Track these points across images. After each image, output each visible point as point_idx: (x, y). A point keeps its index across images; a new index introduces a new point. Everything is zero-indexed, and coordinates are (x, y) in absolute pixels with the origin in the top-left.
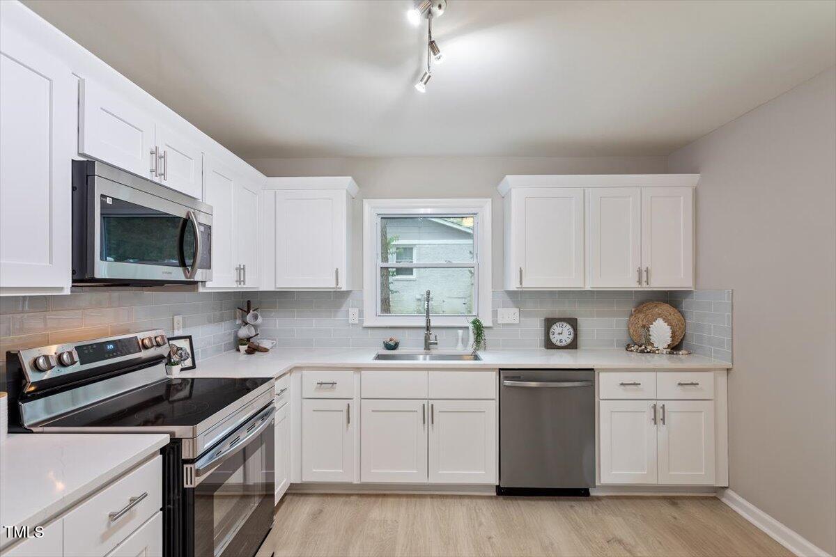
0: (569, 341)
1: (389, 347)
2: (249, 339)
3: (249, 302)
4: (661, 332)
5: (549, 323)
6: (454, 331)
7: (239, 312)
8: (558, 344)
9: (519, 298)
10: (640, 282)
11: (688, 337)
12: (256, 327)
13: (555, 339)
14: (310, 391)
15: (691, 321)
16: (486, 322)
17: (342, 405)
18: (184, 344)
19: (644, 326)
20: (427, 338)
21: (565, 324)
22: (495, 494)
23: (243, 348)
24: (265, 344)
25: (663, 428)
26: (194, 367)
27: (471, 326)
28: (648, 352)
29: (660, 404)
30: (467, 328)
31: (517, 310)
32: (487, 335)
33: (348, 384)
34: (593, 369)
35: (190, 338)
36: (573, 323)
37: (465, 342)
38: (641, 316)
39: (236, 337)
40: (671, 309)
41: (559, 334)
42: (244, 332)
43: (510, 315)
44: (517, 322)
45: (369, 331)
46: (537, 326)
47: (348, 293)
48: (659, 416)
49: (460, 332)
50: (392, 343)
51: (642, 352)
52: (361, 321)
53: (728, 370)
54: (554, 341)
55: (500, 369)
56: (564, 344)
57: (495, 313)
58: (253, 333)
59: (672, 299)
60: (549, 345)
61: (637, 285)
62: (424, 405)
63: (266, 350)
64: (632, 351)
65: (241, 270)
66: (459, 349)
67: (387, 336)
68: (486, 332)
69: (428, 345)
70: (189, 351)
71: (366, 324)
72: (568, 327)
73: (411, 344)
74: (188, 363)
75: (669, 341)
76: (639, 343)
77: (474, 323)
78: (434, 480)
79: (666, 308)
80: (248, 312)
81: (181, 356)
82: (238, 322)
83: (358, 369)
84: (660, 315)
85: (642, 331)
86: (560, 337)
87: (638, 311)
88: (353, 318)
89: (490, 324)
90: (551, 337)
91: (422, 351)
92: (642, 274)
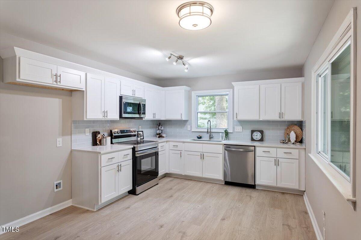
0: (260, 138)
1: (198, 138)
2: (159, 134)
3: (160, 123)
5: (253, 132)
6: (218, 134)
7: (157, 126)
8: (256, 139)
9: (243, 123)
12: (161, 130)
13: (255, 138)
18: (141, 133)
19: (288, 134)
20: (210, 135)
21: (258, 132)
22: (224, 184)
24: (164, 135)
25: (278, 167)
26: (143, 139)
27: (224, 132)
29: (277, 159)
31: (241, 127)
32: (230, 135)
34: (255, 146)
36: (262, 132)
37: (222, 137)
38: (288, 130)
39: (156, 133)
40: (298, 128)
42: (158, 132)
43: (239, 128)
44: (241, 131)
45: (194, 133)
46: (249, 133)
47: (186, 121)
48: (277, 163)
49: (221, 134)
50: (199, 137)
51: (283, 143)
52: (191, 130)
54: (254, 138)
55: (224, 144)
56: (258, 139)
57: (234, 128)
58: (161, 132)
60: (253, 140)
61: (279, 118)
63: (164, 137)
64: (281, 142)
65: (154, 114)
67: (198, 135)
68: (230, 134)
69: (211, 137)
70: (142, 135)
71: (193, 130)
72: (260, 133)
73: (206, 137)
75: (295, 139)
79: (296, 127)
80: (160, 126)
82: (157, 129)
83: (184, 142)
84: (294, 130)
86: (256, 137)
87: (288, 128)
88: (189, 129)
89: (231, 131)
90: (253, 137)
91: (208, 139)
92: (281, 114)
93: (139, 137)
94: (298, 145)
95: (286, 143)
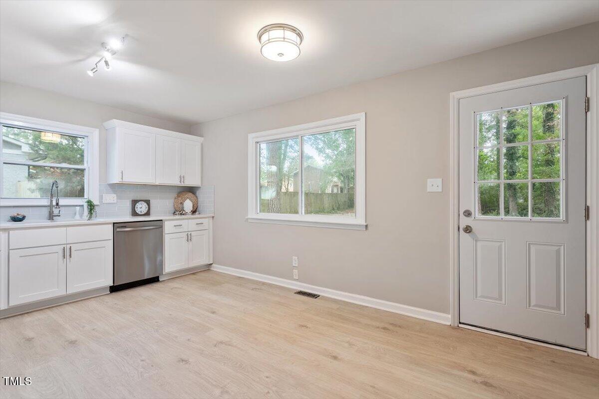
0: (145, 212)
4: (188, 205)
5: (134, 202)
6: (74, 208)
8: (140, 213)
9: (118, 188)
10: (180, 182)
11: (199, 207)
13: (138, 211)
15: (200, 200)
16: (96, 202)
19: (181, 203)
20: (51, 213)
21: (143, 203)
22: (109, 293)
25: (190, 243)
27: (86, 205)
29: (189, 233)
30: (84, 205)
31: (115, 195)
32: (97, 210)
34: (162, 220)
36: (148, 202)
37: (81, 215)
38: (180, 198)
40: (192, 195)
41: (140, 208)
43: (111, 198)
44: (115, 201)
46: (128, 205)
48: (189, 238)
49: (78, 208)
53: (213, 217)
55: (114, 223)
56: (143, 213)
57: (101, 197)
59: (192, 190)
60: (135, 214)
61: (179, 183)
62: (64, 248)
66: (77, 220)
68: (95, 208)
69: (52, 217)
72: (145, 204)
76: (179, 211)
77: (88, 202)
79: (190, 195)
83: (6, 230)
84: (189, 198)
85: (181, 205)
86: (141, 210)
87: (179, 196)
89: (98, 203)
90: (135, 210)
92: (182, 178)
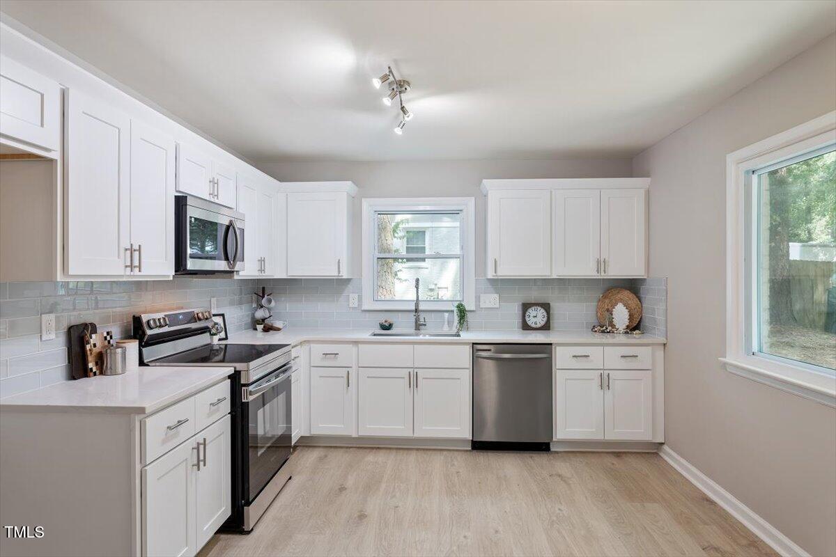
0: (543, 323)
1: (384, 327)
2: (263, 320)
3: (264, 288)
4: (621, 315)
5: (526, 307)
6: (440, 314)
7: (255, 297)
8: (533, 326)
9: (501, 285)
10: (599, 271)
11: (643, 317)
12: (269, 310)
13: (531, 321)
14: (317, 361)
15: (647, 305)
16: (469, 306)
17: (343, 372)
18: (219, 320)
19: (608, 310)
20: (417, 320)
21: (539, 308)
22: (470, 449)
23: (260, 327)
24: (278, 324)
25: (607, 392)
26: (226, 338)
27: (455, 309)
28: (608, 332)
29: (605, 373)
30: (452, 311)
31: (497, 296)
33: (347, 355)
34: (551, 344)
35: (223, 315)
36: (546, 307)
37: (450, 323)
38: (607, 301)
39: (253, 318)
40: (631, 296)
41: (534, 317)
42: (260, 314)
43: (491, 300)
44: (497, 306)
45: (367, 314)
46: (516, 309)
47: (348, 280)
48: (604, 383)
49: (446, 315)
50: (387, 324)
51: (603, 332)
52: (360, 305)
53: (664, 344)
54: (529, 323)
55: (473, 344)
56: (538, 325)
57: (478, 299)
58: (268, 315)
59: (633, 286)
60: (526, 327)
61: (597, 273)
62: (410, 373)
63: (278, 329)
64: (596, 331)
65: (262, 261)
66: (446, 329)
67: (382, 318)
68: (469, 315)
69: (418, 326)
70: (222, 325)
71: (365, 307)
72: (543, 310)
73: (403, 325)
74: (222, 335)
75: (627, 322)
76: (604, 326)
77: (458, 307)
78: (418, 434)
79: (626, 294)
80: (263, 297)
81: (217, 330)
82: (254, 305)
83: (356, 343)
84: (621, 300)
85: (607, 314)
86: (535, 320)
87: (605, 297)
88: (353, 302)
89: (473, 308)
90: (527, 319)
91: (413, 331)
92: (601, 264)
93: (215, 334)
94: (636, 337)
95: (609, 332)
